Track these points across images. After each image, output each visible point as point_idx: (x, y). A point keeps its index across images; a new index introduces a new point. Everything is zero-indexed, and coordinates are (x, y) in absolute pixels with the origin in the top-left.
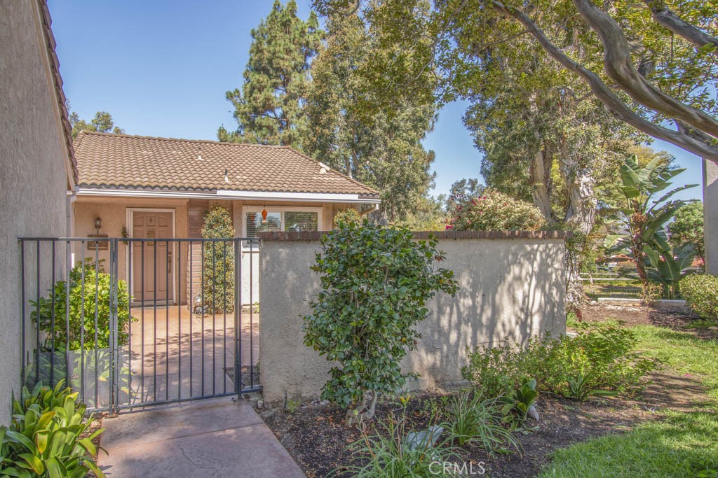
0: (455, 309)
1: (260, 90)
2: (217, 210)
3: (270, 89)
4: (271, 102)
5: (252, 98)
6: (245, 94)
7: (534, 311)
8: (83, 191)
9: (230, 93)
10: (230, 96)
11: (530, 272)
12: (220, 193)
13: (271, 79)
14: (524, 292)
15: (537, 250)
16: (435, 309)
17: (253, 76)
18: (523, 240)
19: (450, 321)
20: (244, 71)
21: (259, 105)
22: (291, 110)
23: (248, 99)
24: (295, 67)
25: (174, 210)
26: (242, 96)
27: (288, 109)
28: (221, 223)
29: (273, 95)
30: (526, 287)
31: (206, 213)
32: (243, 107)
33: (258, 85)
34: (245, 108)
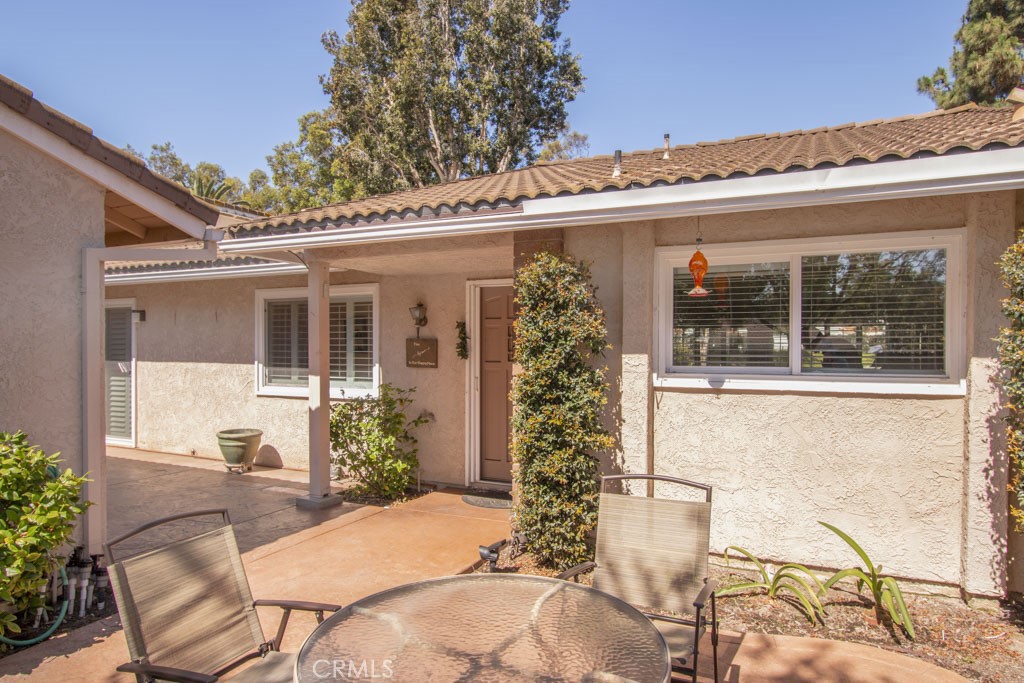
1: (983, 52)
3: (1008, 42)
9: (926, 79)
10: (925, 85)
13: (1010, 20)
17: (969, 29)
21: (982, 82)
33: (979, 42)
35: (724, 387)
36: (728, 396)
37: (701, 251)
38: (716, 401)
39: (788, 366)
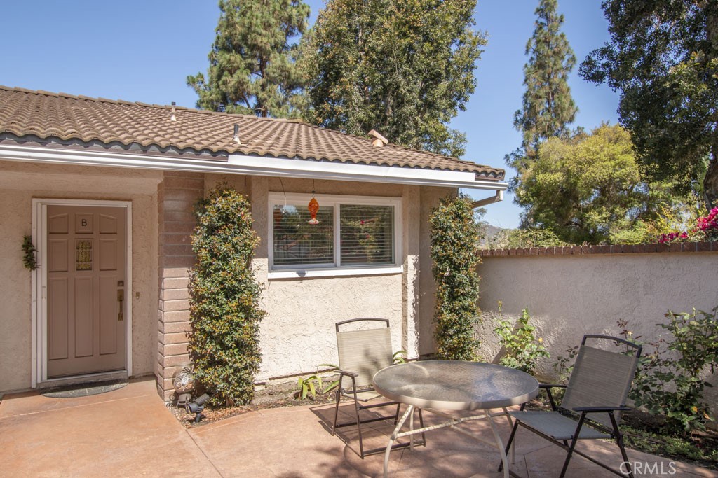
1: (231, 73)
2: (225, 196)
3: (245, 71)
4: (245, 86)
5: (220, 83)
6: (212, 78)
9: (193, 78)
10: (191, 81)
12: (234, 160)
13: (245, 59)
17: (221, 56)
20: (209, 53)
21: (230, 90)
22: (270, 97)
23: (215, 84)
24: (275, 47)
25: (129, 204)
26: (207, 81)
27: (266, 96)
28: (234, 223)
29: (248, 78)
31: (203, 203)
32: (208, 93)
33: (228, 66)
34: (211, 95)
35: (306, 276)
36: (306, 281)
37: (316, 198)
38: (300, 285)
39: (333, 262)
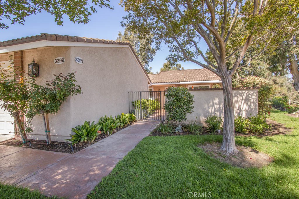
0: (213, 108)
7: (243, 110)
8: (152, 84)
11: (242, 99)
12: (180, 82)
14: (239, 105)
15: (245, 92)
16: (207, 107)
18: (239, 90)
19: (212, 111)
30: (240, 103)
